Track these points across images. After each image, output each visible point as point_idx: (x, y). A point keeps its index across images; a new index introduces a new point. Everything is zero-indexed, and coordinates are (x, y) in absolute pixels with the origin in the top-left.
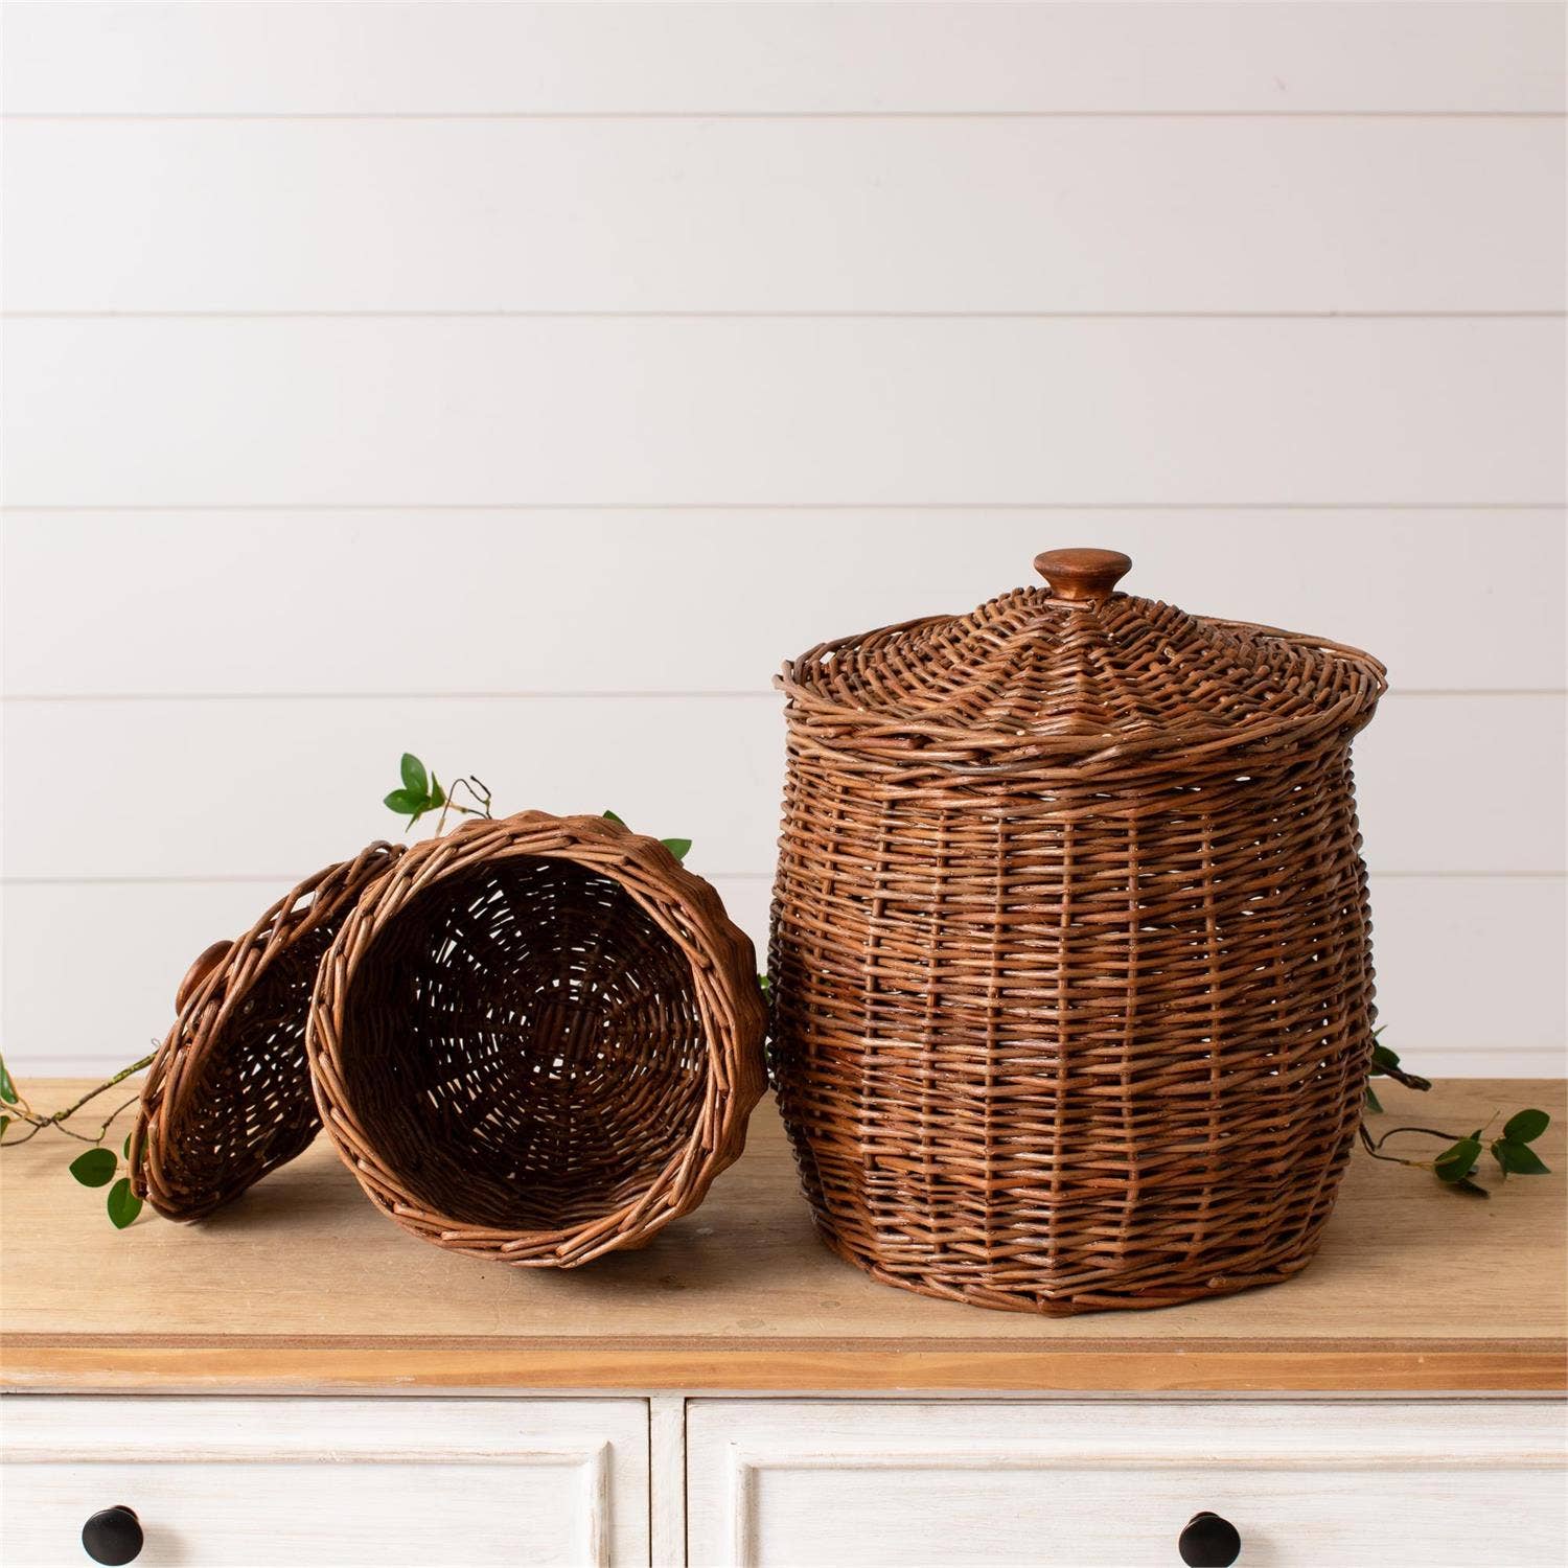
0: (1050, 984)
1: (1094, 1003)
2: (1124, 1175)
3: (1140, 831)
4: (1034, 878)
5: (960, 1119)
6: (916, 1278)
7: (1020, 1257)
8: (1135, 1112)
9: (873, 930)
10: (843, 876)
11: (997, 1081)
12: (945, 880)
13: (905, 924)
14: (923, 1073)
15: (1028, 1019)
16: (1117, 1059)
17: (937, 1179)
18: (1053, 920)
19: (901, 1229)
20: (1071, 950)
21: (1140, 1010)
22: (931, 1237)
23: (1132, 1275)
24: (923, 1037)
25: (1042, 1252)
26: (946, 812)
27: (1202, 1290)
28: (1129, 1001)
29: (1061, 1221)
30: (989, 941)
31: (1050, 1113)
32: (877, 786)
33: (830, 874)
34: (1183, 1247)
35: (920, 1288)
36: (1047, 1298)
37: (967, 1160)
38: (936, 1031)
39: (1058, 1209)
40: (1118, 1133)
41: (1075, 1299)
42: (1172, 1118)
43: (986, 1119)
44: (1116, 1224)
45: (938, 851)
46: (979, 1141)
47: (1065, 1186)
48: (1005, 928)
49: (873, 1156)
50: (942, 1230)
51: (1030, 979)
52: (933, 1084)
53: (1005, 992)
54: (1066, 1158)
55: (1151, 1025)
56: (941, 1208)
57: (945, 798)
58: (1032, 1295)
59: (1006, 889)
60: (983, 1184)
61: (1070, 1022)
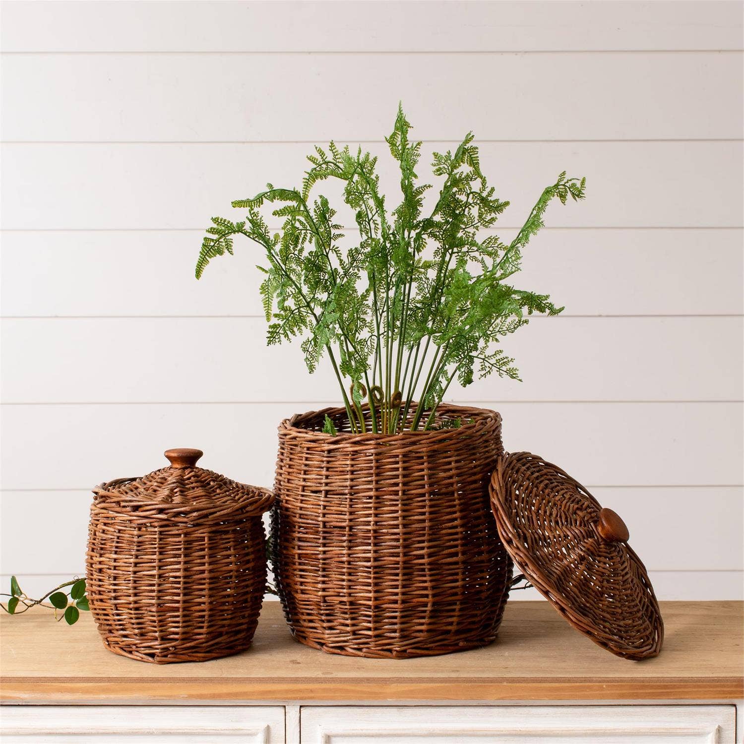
0: (396, 518)
1: (413, 526)
2: (427, 596)
3: (429, 457)
4: (388, 477)
5: (361, 577)
6: (342, 648)
7: (386, 634)
8: (430, 570)
9: (322, 503)
10: (308, 484)
11: (376, 560)
12: (352, 480)
13: (335, 499)
14: (345, 559)
15: (387, 534)
16: (423, 548)
17: (351, 603)
18: (396, 493)
19: (336, 627)
20: (403, 505)
21: (431, 528)
22: (348, 629)
23: (430, 640)
24: (345, 544)
25: (395, 631)
26: (352, 453)
27: (457, 647)
28: (427, 524)
29: (402, 617)
30: (371, 503)
31: (397, 571)
32: (323, 445)
33: (303, 483)
34: (449, 628)
35: (343, 653)
36: (396, 651)
37: (365, 594)
38: (350, 541)
39: (401, 612)
40: (424, 578)
41: (408, 651)
42: (445, 572)
43: (372, 576)
44: (423, 618)
45: (349, 469)
46: (369, 585)
47: (403, 602)
48: (377, 497)
49: (324, 597)
50: (353, 625)
51: (388, 517)
52: (349, 563)
53: (378, 524)
54: (404, 590)
55: (435, 535)
56: (354, 615)
57: (351, 447)
58: (390, 651)
59: (377, 482)
60: (370, 603)
61: (405, 534)
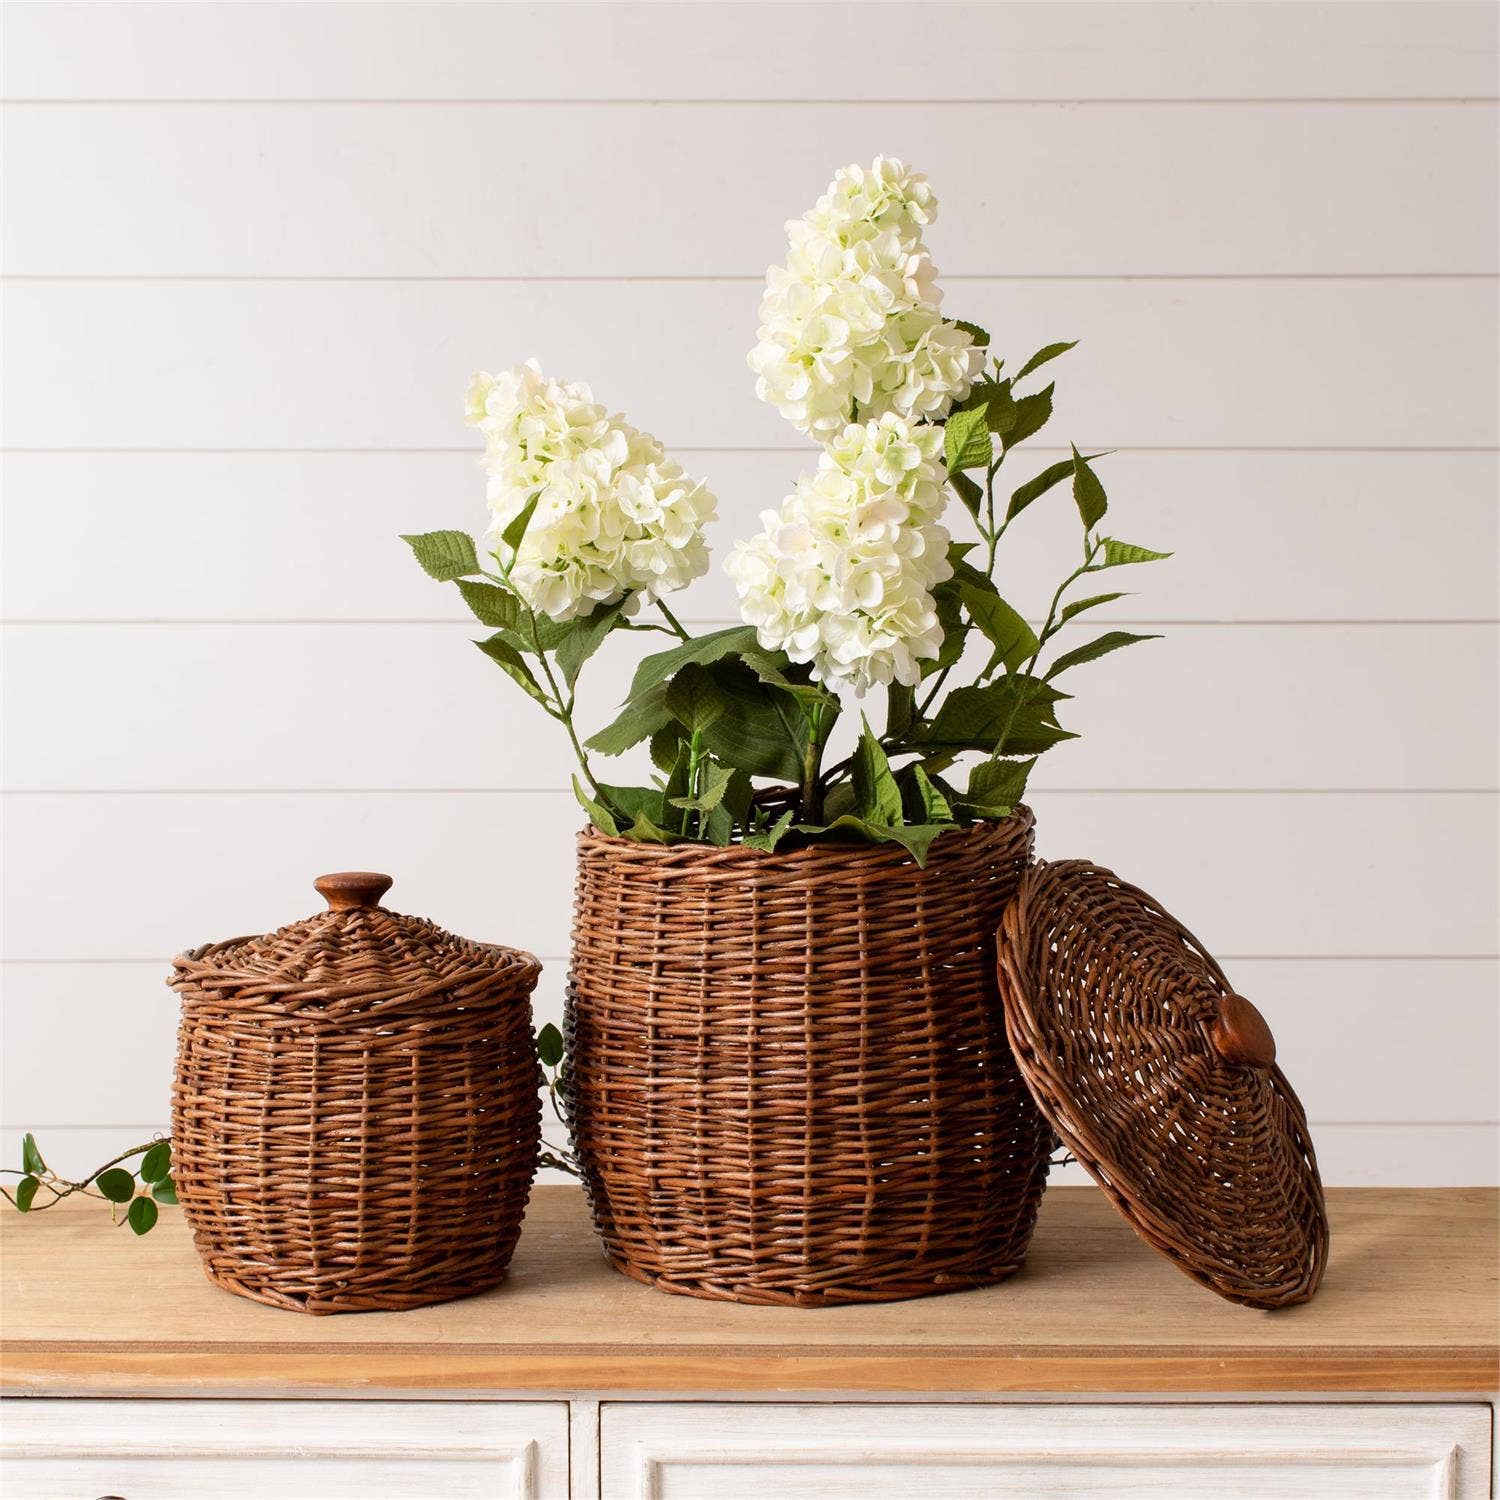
0: (799, 1020)
1: (834, 1036)
2: (862, 1180)
3: (867, 895)
4: (783, 936)
5: (728, 1140)
6: (694, 1283)
7: (780, 1257)
8: (869, 1127)
9: (652, 988)
10: (627, 948)
11: (757, 1104)
12: (711, 941)
13: (678, 980)
14: (696, 1102)
15: (781, 1052)
16: (854, 1082)
17: (710, 1192)
18: (799, 968)
19: (681, 1241)
20: (814, 993)
21: (870, 1041)
22: (706, 1244)
23: (872, 1270)
24: (696, 1072)
25: (798, 1251)
26: (710, 886)
27: (930, 1287)
28: (862, 1033)
29: (812, 1222)
30: (748, 988)
31: (801, 1129)
32: (653, 869)
33: (617, 947)
34: (912, 1245)
35: (697, 1292)
36: (803, 1292)
37: (735, 1174)
38: (706, 1066)
39: (810, 1211)
40: (857, 1144)
41: (826, 1292)
42: (900, 1133)
43: (749, 1137)
44: (857, 1224)
45: (705, 917)
46: (743, 1155)
47: (814, 1191)
48: (761, 977)
49: (657, 1178)
50: (715, 1237)
51: (782, 1018)
52: (704, 1110)
53: (762, 1031)
54: (815, 1167)
55: (881, 1055)
56: (714, 1217)
57: (709, 873)
58: (790, 1290)
59: (760, 945)
60: (747, 1193)
61: (815, 1052)
